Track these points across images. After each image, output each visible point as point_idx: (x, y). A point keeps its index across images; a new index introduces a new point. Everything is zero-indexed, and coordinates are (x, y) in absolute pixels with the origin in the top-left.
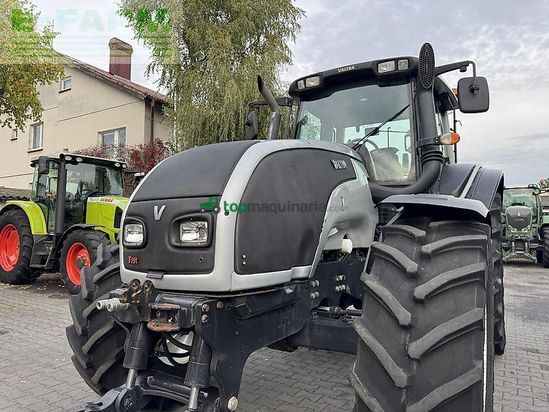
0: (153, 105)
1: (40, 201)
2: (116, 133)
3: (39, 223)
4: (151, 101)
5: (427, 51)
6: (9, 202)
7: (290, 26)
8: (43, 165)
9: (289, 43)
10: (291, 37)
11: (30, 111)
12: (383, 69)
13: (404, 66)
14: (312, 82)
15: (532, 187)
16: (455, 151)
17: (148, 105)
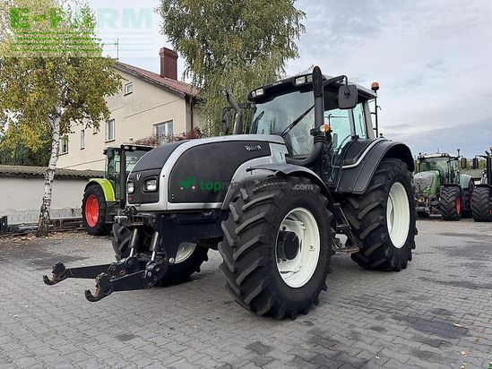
0: (191, 101)
1: (110, 178)
2: (166, 125)
3: (109, 194)
4: (189, 98)
5: (317, 71)
6: (91, 180)
7: (295, 26)
8: (110, 153)
9: (295, 40)
10: (295, 36)
11: (102, 114)
12: (299, 82)
13: (310, 79)
14: (260, 92)
15: (445, 156)
16: (376, 129)
17: (187, 102)
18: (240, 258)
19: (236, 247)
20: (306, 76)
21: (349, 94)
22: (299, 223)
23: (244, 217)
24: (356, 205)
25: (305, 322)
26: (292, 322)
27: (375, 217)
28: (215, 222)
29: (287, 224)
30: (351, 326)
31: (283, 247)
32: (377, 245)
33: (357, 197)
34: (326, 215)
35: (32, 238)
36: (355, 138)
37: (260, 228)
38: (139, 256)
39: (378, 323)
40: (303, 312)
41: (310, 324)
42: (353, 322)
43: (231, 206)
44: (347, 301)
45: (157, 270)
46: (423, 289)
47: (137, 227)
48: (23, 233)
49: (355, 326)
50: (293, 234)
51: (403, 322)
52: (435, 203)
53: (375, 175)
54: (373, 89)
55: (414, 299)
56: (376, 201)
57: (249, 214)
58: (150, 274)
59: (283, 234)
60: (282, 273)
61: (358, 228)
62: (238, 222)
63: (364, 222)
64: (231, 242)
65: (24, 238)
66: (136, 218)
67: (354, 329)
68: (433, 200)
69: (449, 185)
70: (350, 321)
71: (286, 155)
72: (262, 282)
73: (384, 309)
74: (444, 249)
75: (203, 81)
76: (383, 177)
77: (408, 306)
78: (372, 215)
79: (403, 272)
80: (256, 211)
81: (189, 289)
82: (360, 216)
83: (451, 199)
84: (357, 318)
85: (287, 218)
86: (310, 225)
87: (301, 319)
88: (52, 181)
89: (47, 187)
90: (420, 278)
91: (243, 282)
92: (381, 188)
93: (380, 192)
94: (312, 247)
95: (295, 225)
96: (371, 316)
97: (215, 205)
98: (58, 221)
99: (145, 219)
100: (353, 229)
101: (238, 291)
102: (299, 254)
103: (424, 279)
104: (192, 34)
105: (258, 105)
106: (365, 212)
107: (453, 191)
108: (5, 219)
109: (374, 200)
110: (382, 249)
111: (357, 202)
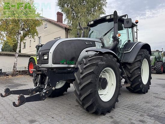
0: (67, 30)
4: (66, 29)
5: (115, 13)
6: (31, 57)
8: (37, 47)
12: (108, 18)
13: (112, 17)
14: (92, 23)
15: (157, 51)
16: (137, 38)
17: (66, 30)
18: (82, 89)
19: (80, 84)
20: (110, 15)
21: (128, 22)
22: (107, 74)
23: (84, 71)
24: (129, 67)
25: (110, 116)
26: (104, 117)
27: (137, 72)
28: (72, 73)
29: (102, 74)
30: (130, 119)
31: (100, 84)
33: (130, 64)
34: (119, 71)
35: (10, 77)
36: (129, 41)
37: (91, 76)
38: (41, 86)
39: (142, 118)
40: (109, 112)
41: (112, 118)
42: (130, 117)
43: (79, 66)
44: (126, 107)
45: (47, 92)
46: (157, 102)
47: (40, 74)
48: (7, 75)
49: (132, 119)
50: (105, 79)
51: (153, 118)
52: (154, 67)
53: (137, 55)
54: (136, 22)
55: (155, 107)
56: (138, 66)
57: (87, 70)
58: (44, 94)
59: (101, 78)
60: (100, 95)
61: (130, 76)
62: (82, 73)
63: (132, 74)
64: (78, 82)
65: (7, 77)
66: (39, 70)
67: (132, 121)
69: (159, 61)
70: (129, 117)
71: (102, 47)
72: (92, 100)
73: (143, 111)
74: (160, 85)
75: (71, 22)
76: (140, 56)
77: (153, 110)
78: (135, 71)
79: (146, 94)
80: (89, 68)
81: (63, 99)
82: (131, 72)
83: (159, 66)
84: (132, 115)
85: (103, 72)
86: (112, 75)
87: (108, 115)
88: (17, 57)
89: (16, 59)
90: (154, 97)
91: (83, 100)
92: (140, 61)
93: (139, 62)
94: (112, 84)
95: (106, 75)
96: (137, 114)
97: (72, 66)
98: (20, 71)
99: (42, 71)
100: (128, 77)
101: (81, 103)
102: (107, 87)
103: (156, 97)
104: (68, 6)
105: (91, 28)
106: (133, 70)
107: (160, 63)
108: (1, 70)
109: (136, 65)
110: (139, 85)
111: (130, 66)
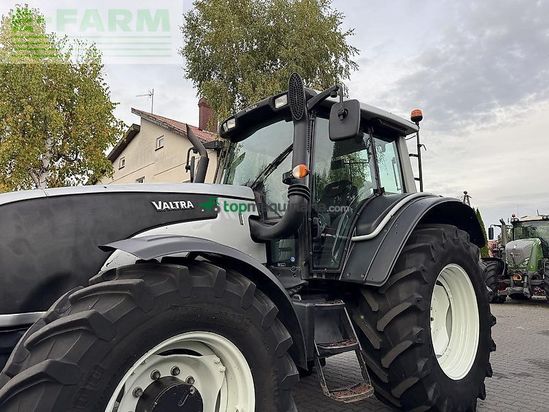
12: (281, 105)
14: (232, 124)
16: (420, 179)
24: (375, 306)
27: (406, 330)
32: (412, 381)
36: (379, 191)
52: (538, 282)
53: (404, 253)
54: (413, 119)
56: (407, 300)
61: (377, 346)
63: (389, 336)
68: (534, 278)
76: (422, 257)
78: (400, 323)
82: (381, 325)
86: (232, 365)
92: (418, 276)
106: (388, 318)
109: (405, 295)
110: (420, 387)
111: (376, 299)
